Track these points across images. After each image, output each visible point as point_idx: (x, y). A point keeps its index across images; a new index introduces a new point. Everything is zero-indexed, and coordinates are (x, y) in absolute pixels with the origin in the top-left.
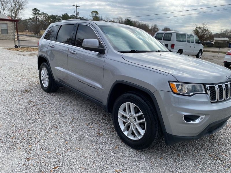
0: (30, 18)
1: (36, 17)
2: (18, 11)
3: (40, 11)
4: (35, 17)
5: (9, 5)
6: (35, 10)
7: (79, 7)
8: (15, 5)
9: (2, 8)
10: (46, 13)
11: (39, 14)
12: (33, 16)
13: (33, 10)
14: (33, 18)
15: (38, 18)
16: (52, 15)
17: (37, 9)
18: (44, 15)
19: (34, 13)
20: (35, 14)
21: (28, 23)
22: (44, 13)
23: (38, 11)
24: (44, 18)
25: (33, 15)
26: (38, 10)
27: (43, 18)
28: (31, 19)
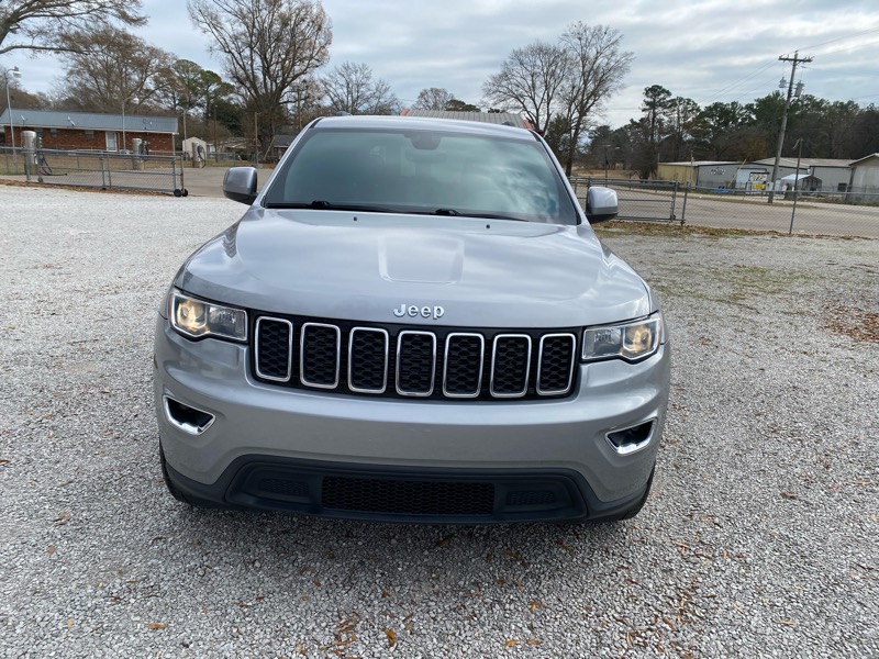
0: (632, 121)
1: (654, 117)
2: (591, 101)
3: (669, 93)
4: (651, 115)
5: (566, 84)
6: (655, 91)
7: (809, 61)
8: (585, 83)
9: (546, 97)
10: (689, 100)
11: (664, 106)
12: (644, 115)
13: (647, 94)
14: (642, 120)
15: (660, 121)
16: (716, 105)
17: (660, 88)
18: (681, 108)
19: (648, 103)
20: (652, 105)
21: (629, 138)
22: (681, 99)
23: (662, 96)
24: (679, 118)
25: (643, 110)
26: (664, 91)
27: (676, 119)
28: (635, 123)
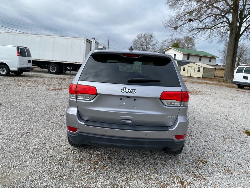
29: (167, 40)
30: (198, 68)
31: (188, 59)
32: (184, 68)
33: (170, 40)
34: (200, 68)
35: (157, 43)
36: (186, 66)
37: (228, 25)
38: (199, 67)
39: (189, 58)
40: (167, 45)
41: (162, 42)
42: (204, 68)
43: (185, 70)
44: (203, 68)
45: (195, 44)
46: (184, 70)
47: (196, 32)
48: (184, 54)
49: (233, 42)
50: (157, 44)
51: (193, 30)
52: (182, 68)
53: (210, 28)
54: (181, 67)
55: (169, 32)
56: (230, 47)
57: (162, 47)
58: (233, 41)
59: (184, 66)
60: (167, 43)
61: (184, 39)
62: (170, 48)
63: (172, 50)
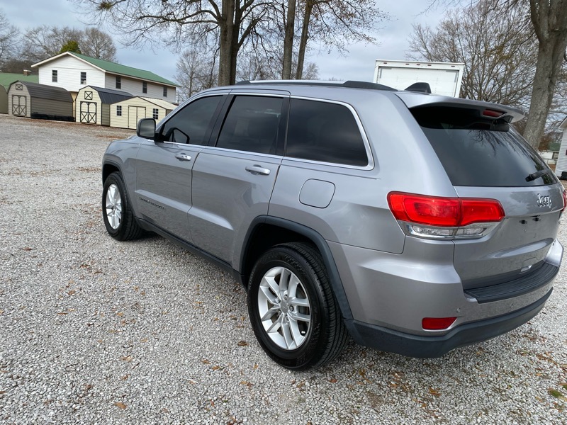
29: (40, 29)
30: (154, 110)
31: (118, 86)
32: (119, 108)
33: (51, 33)
34: (157, 110)
35: (13, 36)
36: (124, 104)
37: (215, 20)
38: (156, 107)
39: (120, 84)
40: (44, 44)
41: (25, 33)
42: (167, 110)
43: (122, 113)
44: (165, 111)
45: (115, 50)
46: (119, 114)
47: (149, 25)
48: (107, 74)
49: (228, 59)
50: (13, 39)
51: (141, 18)
52: (113, 108)
53: (178, 21)
54: (111, 106)
55: (89, 15)
56: (224, 69)
57: (29, 46)
58: (228, 55)
59: (119, 104)
60: (41, 39)
61: (87, 34)
62: (67, 55)
63: (71, 59)
